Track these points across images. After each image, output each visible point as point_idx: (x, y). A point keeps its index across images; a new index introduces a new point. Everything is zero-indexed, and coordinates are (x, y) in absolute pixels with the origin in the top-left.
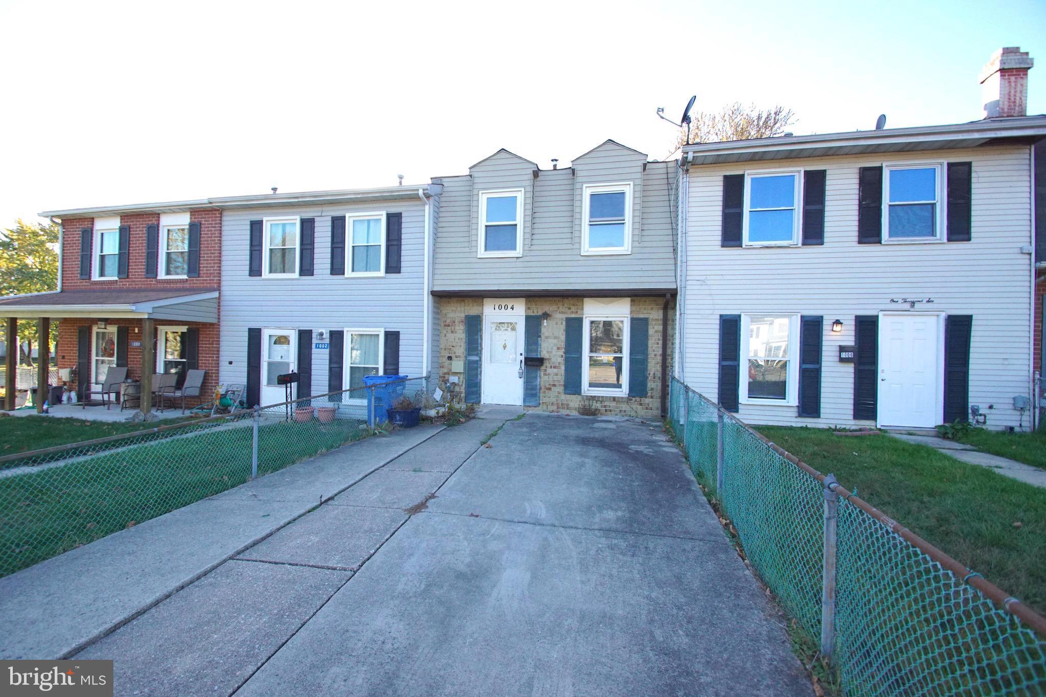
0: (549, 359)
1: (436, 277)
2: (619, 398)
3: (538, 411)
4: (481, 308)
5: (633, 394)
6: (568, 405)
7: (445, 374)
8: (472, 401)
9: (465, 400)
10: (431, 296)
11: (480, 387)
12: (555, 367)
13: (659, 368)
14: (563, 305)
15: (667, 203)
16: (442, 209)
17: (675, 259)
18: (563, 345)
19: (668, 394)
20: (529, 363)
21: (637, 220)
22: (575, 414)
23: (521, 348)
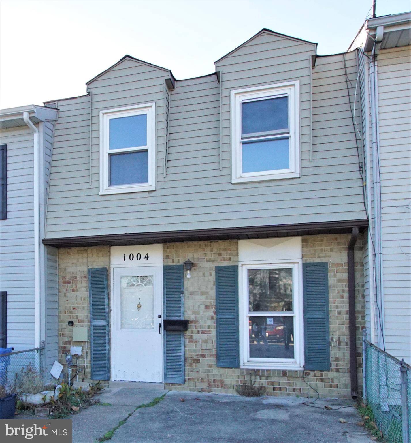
0: (196, 322)
1: (49, 222)
2: (290, 371)
3: (184, 391)
4: (107, 259)
5: (311, 367)
6: (222, 381)
7: (66, 343)
8: (100, 378)
9: (91, 376)
10: (43, 246)
11: (109, 359)
12: (203, 332)
13: (345, 330)
14: (212, 251)
15: (347, 107)
16: (57, 139)
17: (363, 179)
18: (213, 302)
19: (360, 365)
20: (170, 327)
21: (306, 131)
22: (232, 393)
23: (159, 308)
